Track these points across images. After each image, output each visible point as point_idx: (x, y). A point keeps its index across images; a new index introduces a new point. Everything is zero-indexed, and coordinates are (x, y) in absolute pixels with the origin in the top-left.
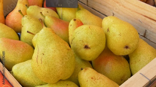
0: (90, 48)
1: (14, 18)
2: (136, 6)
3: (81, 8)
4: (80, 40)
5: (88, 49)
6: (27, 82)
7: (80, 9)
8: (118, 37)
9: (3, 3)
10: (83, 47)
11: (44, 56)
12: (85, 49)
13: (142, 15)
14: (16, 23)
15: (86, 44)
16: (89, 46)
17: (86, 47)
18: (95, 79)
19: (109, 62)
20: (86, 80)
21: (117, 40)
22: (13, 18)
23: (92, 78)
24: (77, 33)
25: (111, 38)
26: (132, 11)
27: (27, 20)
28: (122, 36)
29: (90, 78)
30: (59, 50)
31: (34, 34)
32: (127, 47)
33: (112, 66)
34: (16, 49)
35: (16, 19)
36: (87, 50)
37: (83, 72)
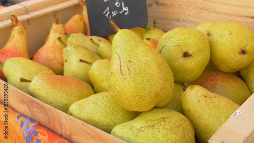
0: (191, 56)
1: (49, 54)
2: (236, 6)
3: (151, 28)
4: (174, 45)
5: (188, 58)
6: (98, 123)
7: (149, 29)
8: (228, 37)
9: (26, 36)
10: (181, 55)
11: (131, 63)
12: (184, 58)
13: (247, 17)
14: (52, 60)
15: (185, 50)
16: (190, 52)
17: (186, 55)
18: (210, 98)
19: (219, 82)
20: (198, 100)
21: (227, 43)
22: (47, 54)
23: (206, 97)
24: (167, 38)
25: (217, 42)
26: (231, 16)
27: (73, 49)
28: (233, 35)
29: (203, 97)
30: (152, 54)
31: (90, 63)
32: (243, 52)
33: (225, 86)
34: (68, 85)
35: (52, 55)
36: (188, 60)
37: (189, 91)
